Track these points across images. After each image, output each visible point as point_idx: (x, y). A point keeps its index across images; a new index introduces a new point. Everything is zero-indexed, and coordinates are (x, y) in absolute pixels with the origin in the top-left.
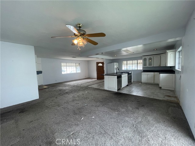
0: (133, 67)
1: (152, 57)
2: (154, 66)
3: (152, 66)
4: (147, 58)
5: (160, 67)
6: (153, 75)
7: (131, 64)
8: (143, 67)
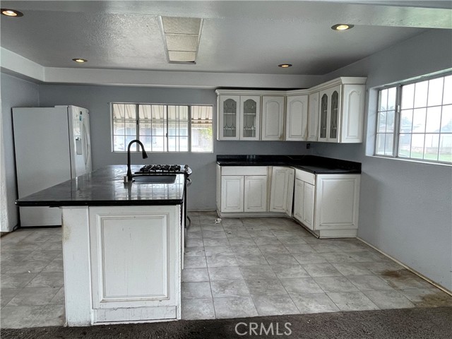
0: (172, 141)
1: (256, 99)
2: (264, 139)
3: (257, 138)
4: (240, 99)
5: (283, 143)
6: (265, 178)
7: (162, 121)
8: (217, 143)
